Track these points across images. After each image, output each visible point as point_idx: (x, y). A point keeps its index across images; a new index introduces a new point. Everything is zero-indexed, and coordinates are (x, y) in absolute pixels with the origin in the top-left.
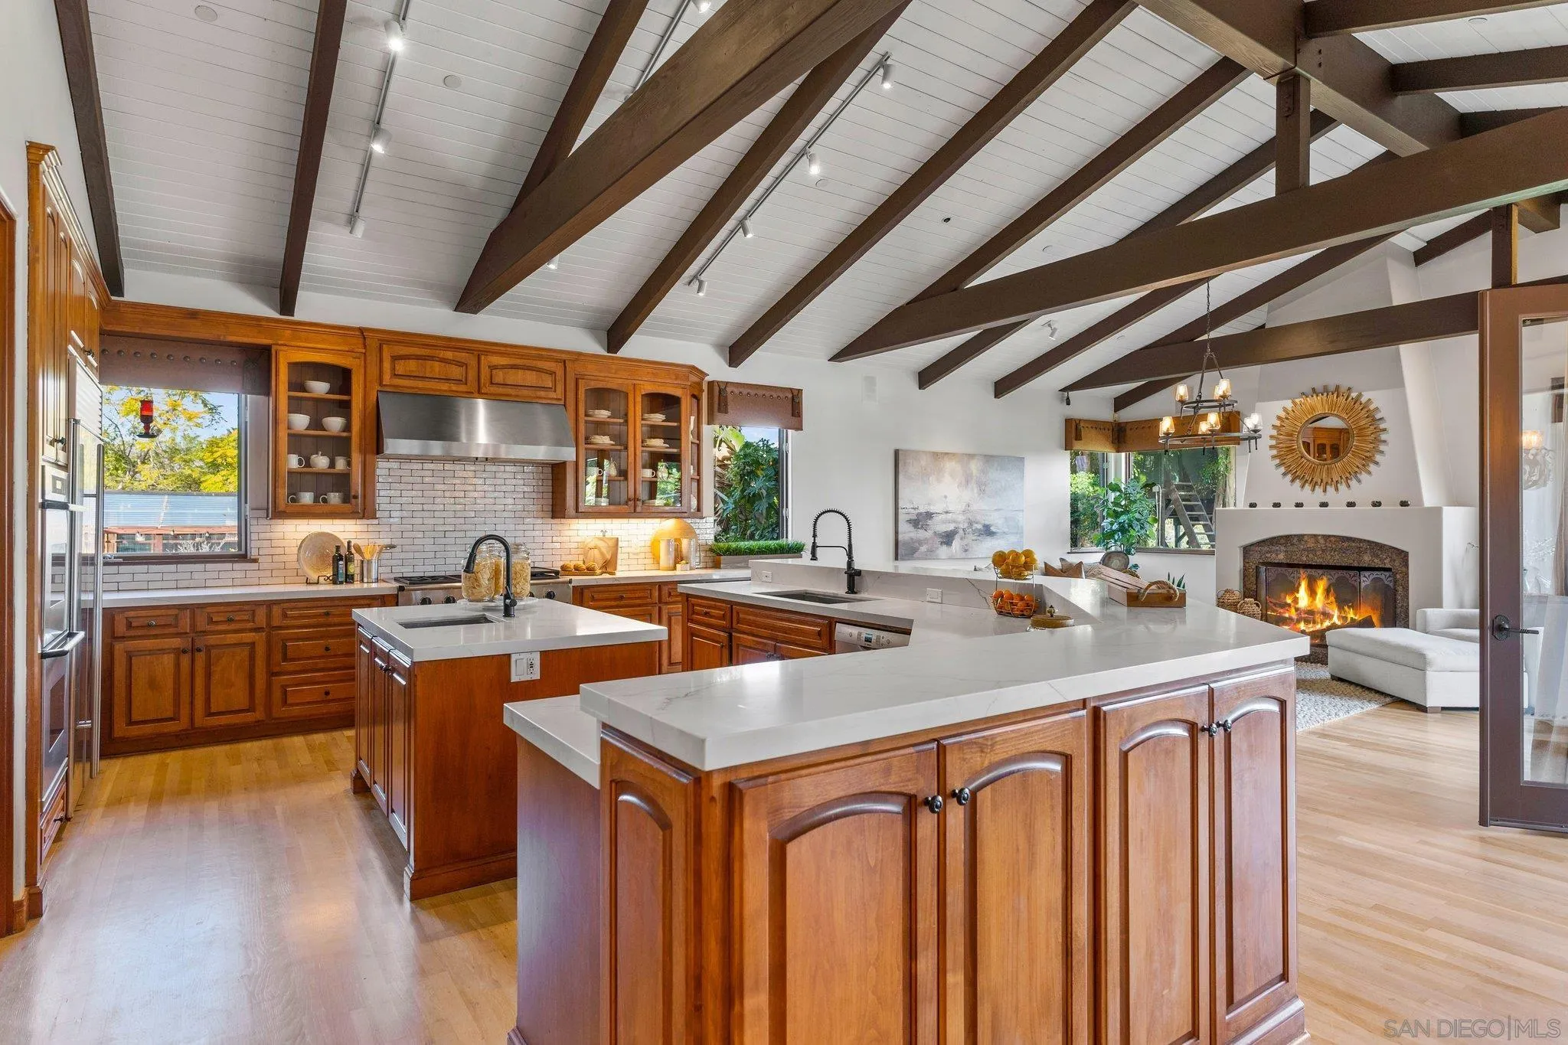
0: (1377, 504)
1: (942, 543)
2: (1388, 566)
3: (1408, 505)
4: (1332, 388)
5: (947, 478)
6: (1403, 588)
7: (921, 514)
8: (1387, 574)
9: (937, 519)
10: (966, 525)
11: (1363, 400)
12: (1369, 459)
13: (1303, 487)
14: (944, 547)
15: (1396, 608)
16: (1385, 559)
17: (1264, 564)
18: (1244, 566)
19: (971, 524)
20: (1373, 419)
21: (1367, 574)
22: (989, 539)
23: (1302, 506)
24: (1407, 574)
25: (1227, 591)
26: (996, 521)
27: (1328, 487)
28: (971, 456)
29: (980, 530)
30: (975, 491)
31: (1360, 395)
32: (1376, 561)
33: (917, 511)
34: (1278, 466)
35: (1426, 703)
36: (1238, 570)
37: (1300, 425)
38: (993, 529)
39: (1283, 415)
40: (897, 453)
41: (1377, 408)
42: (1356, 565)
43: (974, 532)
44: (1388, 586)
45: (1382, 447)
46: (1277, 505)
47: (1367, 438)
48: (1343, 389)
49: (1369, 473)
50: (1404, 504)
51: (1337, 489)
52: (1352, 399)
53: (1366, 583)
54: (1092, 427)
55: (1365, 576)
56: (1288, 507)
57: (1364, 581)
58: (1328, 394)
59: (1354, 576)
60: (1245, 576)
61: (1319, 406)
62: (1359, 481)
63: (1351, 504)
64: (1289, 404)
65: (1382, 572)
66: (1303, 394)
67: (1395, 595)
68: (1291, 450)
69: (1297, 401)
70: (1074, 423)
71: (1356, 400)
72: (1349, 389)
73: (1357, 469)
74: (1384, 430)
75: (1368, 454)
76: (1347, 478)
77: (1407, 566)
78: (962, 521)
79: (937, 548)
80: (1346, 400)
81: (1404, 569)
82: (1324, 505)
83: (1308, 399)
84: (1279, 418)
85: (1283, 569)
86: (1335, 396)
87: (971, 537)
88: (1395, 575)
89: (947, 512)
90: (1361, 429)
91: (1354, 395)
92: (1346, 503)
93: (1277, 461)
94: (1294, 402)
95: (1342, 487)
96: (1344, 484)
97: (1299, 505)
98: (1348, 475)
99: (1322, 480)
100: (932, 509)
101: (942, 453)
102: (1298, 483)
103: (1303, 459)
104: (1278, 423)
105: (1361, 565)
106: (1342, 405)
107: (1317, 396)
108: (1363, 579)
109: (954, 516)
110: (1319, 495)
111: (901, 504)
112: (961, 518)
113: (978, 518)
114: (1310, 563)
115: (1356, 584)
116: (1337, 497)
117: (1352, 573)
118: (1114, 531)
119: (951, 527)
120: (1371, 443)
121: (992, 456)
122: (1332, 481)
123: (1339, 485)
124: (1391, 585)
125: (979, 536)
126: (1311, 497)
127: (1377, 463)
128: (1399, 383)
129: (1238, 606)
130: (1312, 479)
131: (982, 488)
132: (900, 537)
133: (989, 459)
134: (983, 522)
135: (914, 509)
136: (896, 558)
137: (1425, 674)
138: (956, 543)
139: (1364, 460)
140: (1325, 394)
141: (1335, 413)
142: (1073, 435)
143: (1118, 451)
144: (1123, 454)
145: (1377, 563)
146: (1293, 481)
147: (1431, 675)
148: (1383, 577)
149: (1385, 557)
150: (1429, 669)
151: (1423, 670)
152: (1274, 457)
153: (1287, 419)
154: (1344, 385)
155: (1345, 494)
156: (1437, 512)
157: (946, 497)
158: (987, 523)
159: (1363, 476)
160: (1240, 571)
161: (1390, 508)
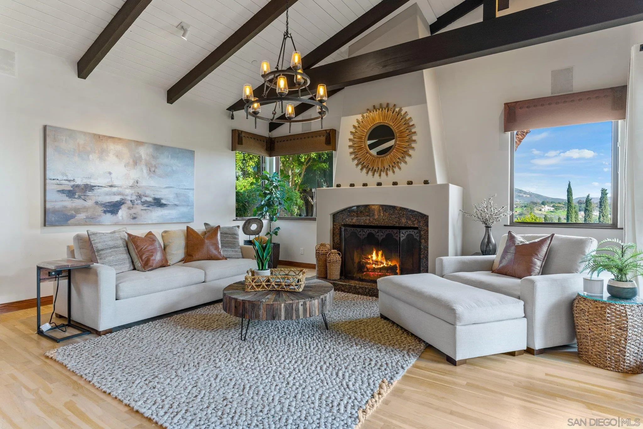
0: (410, 183)
1: (105, 212)
2: (416, 226)
3: (428, 183)
4: (385, 106)
5: (112, 158)
6: (425, 241)
7: (78, 186)
8: (416, 231)
9: (97, 191)
10: (134, 198)
11: (403, 113)
12: (406, 153)
13: (367, 173)
14: (109, 215)
15: (420, 254)
16: (415, 221)
17: (345, 225)
18: (333, 227)
19: (139, 197)
20: (408, 126)
21: (404, 231)
22: (159, 209)
23: (367, 186)
24: (427, 231)
25: (322, 245)
26: (166, 195)
27: (382, 173)
28: (139, 143)
29: (150, 202)
30: (145, 171)
31: (401, 110)
32: (409, 222)
33: (72, 183)
34: (354, 159)
35: (455, 357)
36: (329, 230)
37: (366, 131)
38: (163, 202)
39: (356, 124)
40: (45, 128)
41: (410, 118)
42: (397, 225)
43: (144, 203)
44: (416, 239)
45: (413, 145)
46: (352, 185)
47: (404, 139)
48: (391, 106)
49: (406, 163)
50: (426, 182)
51: (387, 174)
52: (396, 112)
53: (404, 238)
54: (251, 138)
55: (403, 233)
56: (358, 186)
57: (402, 237)
58: (382, 110)
59: (396, 233)
60: (334, 234)
61: (377, 117)
62: (400, 168)
63: (395, 184)
64: (359, 117)
65: (413, 230)
66: (368, 110)
67: (420, 246)
68: (360, 148)
69: (365, 115)
70: (237, 132)
71: (399, 113)
72: (395, 105)
73: (398, 160)
74: (415, 133)
75: (405, 150)
76: (393, 166)
77: (427, 226)
78: (130, 195)
79: (100, 216)
80: (393, 113)
81: (425, 228)
82: (379, 184)
83: (371, 113)
84: (354, 127)
85: (355, 229)
86: (387, 110)
87: (140, 207)
88: (420, 231)
89: (111, 186)
90: (401, 132)
91: (397, 109)
92: (392, 183)
93: (353, 156)
94: (363, 116)
95: (390, 173)
96: (391, 171)
97: (365, 185)
98: (393, 164)
99: (378, 168)
100: (93, 182)
101: (104, 136)
102: (365, 170)
103: (368, 154)
104: (353, 130)
105: (400, 225)
106: (391, 116)
107: (376, 111)
108: (402, 235)
109: (120, 189)
110: (377, 178)
111: (49, 175)
112: (128, 191)
113: (148, 192)
114: (371, 224)
115: (398, 239)
116: (387, 179)
117: (395, 231)
118: (262, 205)
119: (117, 198)
120: (407, 142)
121: (162, 146)
122: (384, 169)
123: (388, 171)
124: (418, 238)
125: (148, 206)
126: (372, 179)
127: (410, 156)
128: (423, 101)
129: (327, 256)
130: (373, 167)
131: (152, 170)
132: (48, 206)
133: (159, 148)
134: (153, 196)
135: (69, 181)
136: (45, 225)
137: (455, 329)
138: (122, 213)
139: (402, 153)
140: (381, 109)
141: (386, 122)
142: (237, 141)
143: (271, 155)
144: (274, 158)
145: (410, 224)
146: (362, 169)
147: (459, 328)
148: (413, 233)
149: (414, 219)
150: (458, 323)
151: (453, 325)
152: (351, 153)
153: (359, 127)
154: (392, 102)
155: (392, 177)
156: (445, 188)
157: (110, 173)
158: (157, 196)
159: (402, 165)
160: (331, 230)
161: (418, 185)
